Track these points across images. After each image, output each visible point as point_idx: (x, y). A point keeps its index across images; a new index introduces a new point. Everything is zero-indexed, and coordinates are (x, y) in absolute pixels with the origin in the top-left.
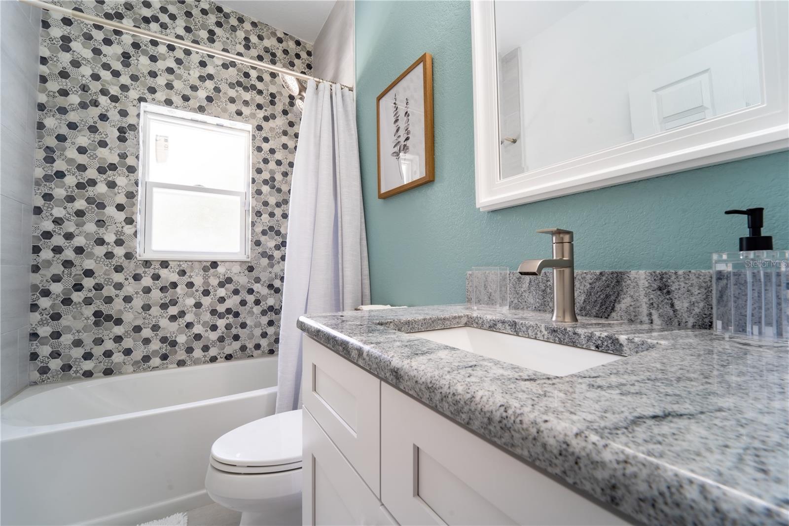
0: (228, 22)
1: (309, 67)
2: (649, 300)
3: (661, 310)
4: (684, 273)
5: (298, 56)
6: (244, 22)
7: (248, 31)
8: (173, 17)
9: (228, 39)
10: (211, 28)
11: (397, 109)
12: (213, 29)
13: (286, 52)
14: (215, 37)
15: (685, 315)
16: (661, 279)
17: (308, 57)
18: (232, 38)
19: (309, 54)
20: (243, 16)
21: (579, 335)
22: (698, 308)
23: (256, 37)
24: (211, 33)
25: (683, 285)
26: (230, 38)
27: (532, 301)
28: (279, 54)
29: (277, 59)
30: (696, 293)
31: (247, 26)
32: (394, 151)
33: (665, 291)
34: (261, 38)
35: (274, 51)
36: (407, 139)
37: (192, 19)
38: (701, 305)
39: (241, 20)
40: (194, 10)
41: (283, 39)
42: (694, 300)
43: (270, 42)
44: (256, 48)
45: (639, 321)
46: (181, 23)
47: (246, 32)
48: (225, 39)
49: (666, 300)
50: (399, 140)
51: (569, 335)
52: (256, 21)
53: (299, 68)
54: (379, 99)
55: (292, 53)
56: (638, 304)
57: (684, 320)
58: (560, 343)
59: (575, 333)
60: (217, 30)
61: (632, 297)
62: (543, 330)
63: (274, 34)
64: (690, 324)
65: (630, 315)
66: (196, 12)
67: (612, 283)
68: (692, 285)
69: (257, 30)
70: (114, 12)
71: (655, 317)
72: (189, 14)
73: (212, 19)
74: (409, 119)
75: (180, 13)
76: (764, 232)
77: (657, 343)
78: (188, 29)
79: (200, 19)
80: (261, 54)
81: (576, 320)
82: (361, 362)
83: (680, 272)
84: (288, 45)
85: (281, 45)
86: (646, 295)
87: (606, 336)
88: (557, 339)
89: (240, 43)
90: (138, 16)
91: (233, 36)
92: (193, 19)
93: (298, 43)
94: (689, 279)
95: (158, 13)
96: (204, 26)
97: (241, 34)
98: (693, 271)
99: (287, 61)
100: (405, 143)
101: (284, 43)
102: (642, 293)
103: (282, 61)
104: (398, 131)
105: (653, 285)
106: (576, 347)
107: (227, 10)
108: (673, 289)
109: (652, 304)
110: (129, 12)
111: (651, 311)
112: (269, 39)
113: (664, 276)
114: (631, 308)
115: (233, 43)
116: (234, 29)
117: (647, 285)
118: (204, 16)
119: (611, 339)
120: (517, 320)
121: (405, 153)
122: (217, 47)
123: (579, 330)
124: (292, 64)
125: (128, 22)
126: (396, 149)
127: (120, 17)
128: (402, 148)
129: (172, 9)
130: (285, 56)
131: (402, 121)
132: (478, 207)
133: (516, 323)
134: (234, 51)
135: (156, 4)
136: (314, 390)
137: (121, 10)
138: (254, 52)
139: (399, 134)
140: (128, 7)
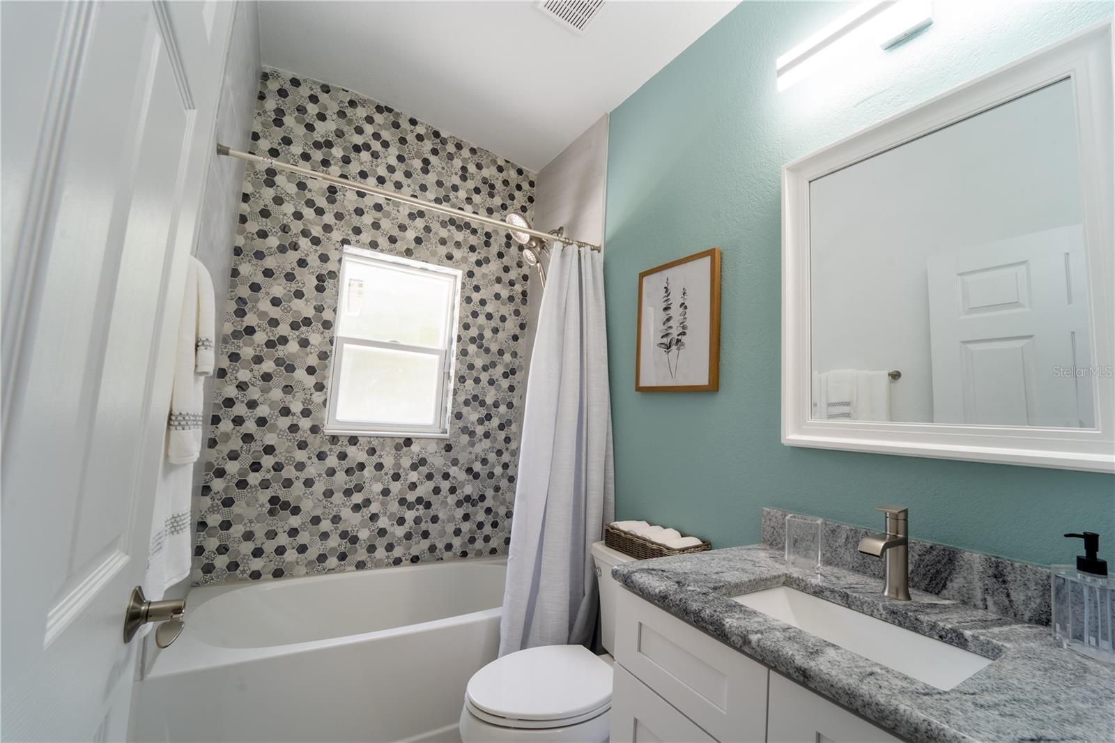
0: (445, 149)
1: (531, 200)
2: (984, 585)
3: (996, 598)
4: (1021, 567)
5: (519, 187)
6: (462, 148)
7: (466, 159)
8: (386, 145)
9: (443, 168)
10: (426, 156)
11: (668, 296)
12: (428, 158)
13: (506, 183)
14: (429, 167)
15: (1022, 608)
16: (997, 567)
17: (530, 188)
18: (448, 168)
19: (532, 184)
20: (461, 141)
21: (922, 623)
22: (1035, 603)
23: (474, 166)
24: (426, 162)
25: (1019, 578)
26: (446, 168)
28: (499, 185)
29: (495, 191)
30: (1033, 588)
31: (466, 153)
32: (663, 342)
33: (1001, 580)
34: (479, 167)
35: (492, 182)
36: (683, 334)
37: (406, 146)
38: (1038, 601)
39: (459, 146)
40: (409, 136)
41: (504, 167)
42: (1030, 594)
43: (490, 171)
44: (473, 180)
45: (972, 604)
46: (394, 151)
47: (464, 160)
48: (440, 169)
49: (1001, 589)
50: (670, 331)
51: (910, 620)
52: (475, 147)
53: (519, 202)
54: (642, 275)
55: (513, 184)
56: (973, 587)
57: (1020, 613)
58: (900, 625)
59: (917, 619)
60: (433, 159)
61: (965, 578)
62: (881, 608)
63: (494, 162)
64: (1026, 618)
65: (963, 595)
66: (411, 138)
67: (943, 559)
68: (1028, 580)
69: (476, 158)
70: (324, 140)
71: (990, 603)
72: (403, 141)
73: (428, 145)
74: (686, 313)
75: (393, 140)
76: (1100, 556)
77: (1002, 645)
78: (401, 158)
79: (415, 146)
80: (479, 186)
81: (908, 597)
83: (1017, 565)
84: (508, 174)
85: (501, 174)
86: (980, 579)
87: (951, 629)
88: (896, 621)
89: (456, 174)
90: (348, 144)
91: (449, 165)
92: (408, 147)
93: (520, 172)
94: (1025, 573)
95: (370, 140)
96: (418, 155)
97: (457, 163)
98: (1029, 566)
99: (506, 194)
100: (680, 337)
101: (505, 172)
102: (977, 577)
103: (501, 194)
104: (669, 320)
105: (988, 571)
106: (918, 632)
107: (444, 134)
108: (1009, 579)
109: (987, 589)
110: (339, 140)
111: (986, 596)
112: (488, 168)
113: (1000, 565)
114: (965, 589)
115: (449, 173)
116: (450, 157)
117: (982, 570)
118: (420, 143)
119: (955, 632)
120: (848, 591)
121: (678, 349)
122: (431, 178)
123: (921, 617)
124: (512, 197)
125: (337, 152)
126: (665, 340)
127: (329, 144)
128: (674, 342)
129: (385, 135)
130: (505, 187)
131: (675, 311)
132: (782, 442)
133: (848, 596)
134: (448, 183)
135: (369, 129)
136: (639, 650)
137: (332, 138)
138: (471, 184)
139: (671, 323)
140: (340, 134)
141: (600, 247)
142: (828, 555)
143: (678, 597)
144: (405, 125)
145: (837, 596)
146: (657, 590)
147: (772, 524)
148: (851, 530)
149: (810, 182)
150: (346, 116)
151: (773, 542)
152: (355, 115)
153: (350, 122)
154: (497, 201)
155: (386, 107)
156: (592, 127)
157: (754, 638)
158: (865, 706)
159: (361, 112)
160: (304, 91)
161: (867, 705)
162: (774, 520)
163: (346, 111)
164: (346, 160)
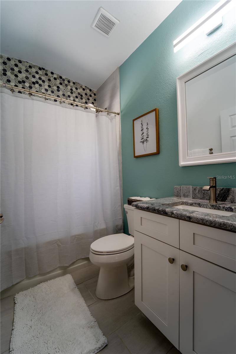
0: (64, 83)
1: (95, 100)
5: (91, 96)
8: (44, 81)
9: (64, 90)
10: (58, 85)
11: (142, 126)
13: (86, 94)
14: (60, 89)
19: (95, 95)
20: (70, 80)
21: (220, 207)
23: (75, 89)
24: (58, 87)
27: (200, 196)
28: (84, 95)
29: (83, 97)
31: (71, 84)
34: (77, 89)
35: (82, 94)
36: (148, 137)
39: (69, 82)
40: (51, 78)
41: (85, 89)
43: (80, 90)
44: (75, 93)
46: (47, 84)
47: (71, 86)
48: (63, 90)
50: (144, 137)
51: (217, 207)
52: (75, 82)
53: (91, 100)
54: (134, 120)
55: (88, 95)
56: (234, 198)
58: (215, 209)
59: (219, 206)
60: (60, 86)
61: (232, 196)
62: (209, 205)
63: (81, 87)
65: (231, 200)
66: (52, 79)
67: (226, 191)
69: (75, 86)
70: (22, 80)
72: (49, 80)
73: (58, 81)
74: (148, 131)
75: (46, 80)
78: (49, 86)
79: (54, 82)
80: (77, 96)
81: (217, 202)
82: (173, 215)
84: (87, 91)
85: (84, 91)
89: (69, 91)
90: (30, 82)
91: (66, 88)
92: (51, 82)
93: (90, 90)
96: (55, 85)
97: (69, 88)
99: (87, 98)
100: (147, 139)
103: (85, 98)
104: (143, 134)
106: (220, 210)
107: (63, 78)
110: (27, 80)
112: (80, 89)
114: (232, 199)
115: (67, 91)
116: (66, 85)
118: (55, 81)
119: (230, 207)
120: (200, 203)
121: (146, 142)
122: (61, 93)
123: (220, 206)
124: (89, 99)
125: (27, 84)
126: (142, 140)
127: (24, 82)
128: (145, 140)
129: (43, 78)
130: (86, 96)
131: (145, 131)
132: (179, 165)
133: (200, 204)
134: (67, 95)
135: (37, 76)
136: (141, 225)
137: (25, 79)
138: (74, 95)
139: (143, 135)
140: (27, 78)
141: (119, 113)
142: (194, 196)
143: (152, 207)
144: (50, 74)
145: (197, 205)
146: (146, 206)
147: (177, 190)
148: (200, 188)
149: (185, 83)
150: (29, 71)
151: (178, 196)
152: (32, 71)
153: (30, 74)
154: (84, 101)
155: (42, 68)
156: (114, 72)
157: (175, 212)
158: (206, 222)
159: (34, 70)
160: (12, 63)
161: (207, 221)
162: (178, 189)
163: (28, 69)
164: (31, 87)
